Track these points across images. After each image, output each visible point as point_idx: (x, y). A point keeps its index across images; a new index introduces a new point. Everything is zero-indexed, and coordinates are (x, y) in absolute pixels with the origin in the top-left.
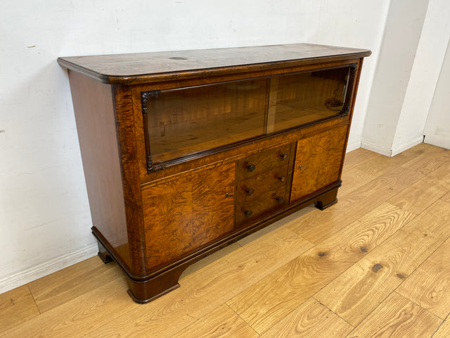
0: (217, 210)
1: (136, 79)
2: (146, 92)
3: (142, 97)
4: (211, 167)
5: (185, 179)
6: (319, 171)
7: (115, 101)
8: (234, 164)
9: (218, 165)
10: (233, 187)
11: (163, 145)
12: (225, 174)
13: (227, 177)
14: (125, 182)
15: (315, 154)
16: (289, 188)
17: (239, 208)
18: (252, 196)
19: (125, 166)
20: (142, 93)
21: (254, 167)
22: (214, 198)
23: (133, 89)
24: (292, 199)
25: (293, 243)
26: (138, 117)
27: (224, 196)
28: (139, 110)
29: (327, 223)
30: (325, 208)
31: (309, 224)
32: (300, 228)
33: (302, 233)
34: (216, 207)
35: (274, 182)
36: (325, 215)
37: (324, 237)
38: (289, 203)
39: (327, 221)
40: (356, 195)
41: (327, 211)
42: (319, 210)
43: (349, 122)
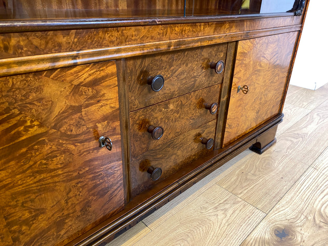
6: (261, 98)
8: (112, 69)
10: (117, 124)
12: (90, 92)
13: (96, 98)
15: (259, 71)
16: (221, 123)
17: (135, 164)
18: (160, 141)
21: (162, 80)
24: (225, 141)
25: (230, 212)
29: (272, 174)
30: (264, 151)
31: (248, 177)
32: (237, 184)
33: (241, 193)
34: (74, 171)
35: (198, 114)
36: (267, 161)
37: (274, 197)
38: (221, 148)
39: (272, 171)
40: (296, 132)
41: (267, 156)
42: (257, 154)
43: (302, 27)
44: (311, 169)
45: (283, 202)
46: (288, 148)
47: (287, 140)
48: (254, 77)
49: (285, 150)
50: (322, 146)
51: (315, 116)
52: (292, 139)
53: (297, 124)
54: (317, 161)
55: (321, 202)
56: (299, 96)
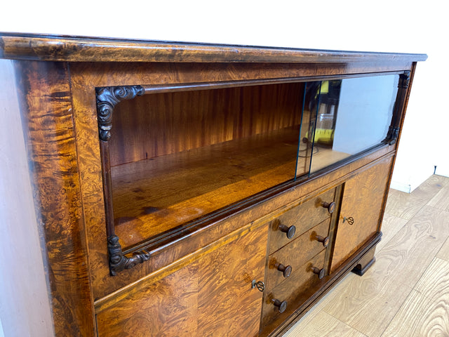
0: (238, 313)
1: (80, 47)
2: (109, 89)
3: (97, 99)
4: (231, 240)
5: (186, 270)
7: (27, 107)
8: (266, 229)
9: (243, 234)
10: (263, 268)
11: (139, 198)
12: (253, 248)
14: (56, 302)
15: (361, 200)
19: (57, 266)
20: (98, 91)
22: (235, 294)
23: (75, 79)
24: (332, 269)
26: (90, 149)
27: (249, 286)
28: (91, 131)
29: (376, 298)
30: (364, 272)
31: (353, 302)
32: (343, 309)
33: (349, 320)
34: (235, 309)
35: (313, 247)
36: (369, 284)
37: (382, 324)
38: (328, 274)
39: (375, 295)
40: (395, 249)
41: (368, 277)
42: (357, 276)
43: (396, 152)
44: (414, 293)
45: (390, 329)
46: (388, 269)
47: (387, 258)
48: (356, 206)
49: (385, 271)
50: (423, 264)
51: (413, 228)
52: (392, 257)
53: (394, 238)
54: (419, 283)
55: (427, 328)
56: (393, 201)
